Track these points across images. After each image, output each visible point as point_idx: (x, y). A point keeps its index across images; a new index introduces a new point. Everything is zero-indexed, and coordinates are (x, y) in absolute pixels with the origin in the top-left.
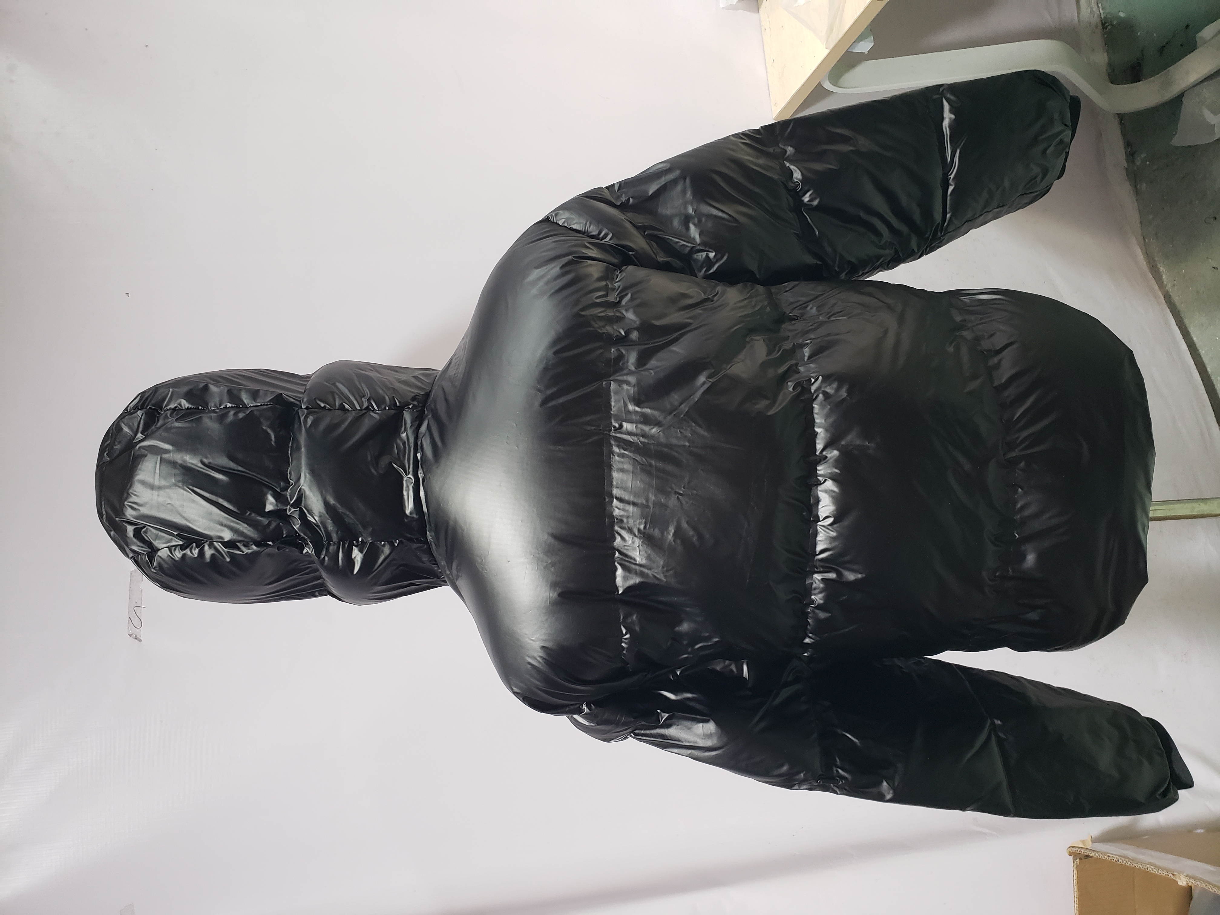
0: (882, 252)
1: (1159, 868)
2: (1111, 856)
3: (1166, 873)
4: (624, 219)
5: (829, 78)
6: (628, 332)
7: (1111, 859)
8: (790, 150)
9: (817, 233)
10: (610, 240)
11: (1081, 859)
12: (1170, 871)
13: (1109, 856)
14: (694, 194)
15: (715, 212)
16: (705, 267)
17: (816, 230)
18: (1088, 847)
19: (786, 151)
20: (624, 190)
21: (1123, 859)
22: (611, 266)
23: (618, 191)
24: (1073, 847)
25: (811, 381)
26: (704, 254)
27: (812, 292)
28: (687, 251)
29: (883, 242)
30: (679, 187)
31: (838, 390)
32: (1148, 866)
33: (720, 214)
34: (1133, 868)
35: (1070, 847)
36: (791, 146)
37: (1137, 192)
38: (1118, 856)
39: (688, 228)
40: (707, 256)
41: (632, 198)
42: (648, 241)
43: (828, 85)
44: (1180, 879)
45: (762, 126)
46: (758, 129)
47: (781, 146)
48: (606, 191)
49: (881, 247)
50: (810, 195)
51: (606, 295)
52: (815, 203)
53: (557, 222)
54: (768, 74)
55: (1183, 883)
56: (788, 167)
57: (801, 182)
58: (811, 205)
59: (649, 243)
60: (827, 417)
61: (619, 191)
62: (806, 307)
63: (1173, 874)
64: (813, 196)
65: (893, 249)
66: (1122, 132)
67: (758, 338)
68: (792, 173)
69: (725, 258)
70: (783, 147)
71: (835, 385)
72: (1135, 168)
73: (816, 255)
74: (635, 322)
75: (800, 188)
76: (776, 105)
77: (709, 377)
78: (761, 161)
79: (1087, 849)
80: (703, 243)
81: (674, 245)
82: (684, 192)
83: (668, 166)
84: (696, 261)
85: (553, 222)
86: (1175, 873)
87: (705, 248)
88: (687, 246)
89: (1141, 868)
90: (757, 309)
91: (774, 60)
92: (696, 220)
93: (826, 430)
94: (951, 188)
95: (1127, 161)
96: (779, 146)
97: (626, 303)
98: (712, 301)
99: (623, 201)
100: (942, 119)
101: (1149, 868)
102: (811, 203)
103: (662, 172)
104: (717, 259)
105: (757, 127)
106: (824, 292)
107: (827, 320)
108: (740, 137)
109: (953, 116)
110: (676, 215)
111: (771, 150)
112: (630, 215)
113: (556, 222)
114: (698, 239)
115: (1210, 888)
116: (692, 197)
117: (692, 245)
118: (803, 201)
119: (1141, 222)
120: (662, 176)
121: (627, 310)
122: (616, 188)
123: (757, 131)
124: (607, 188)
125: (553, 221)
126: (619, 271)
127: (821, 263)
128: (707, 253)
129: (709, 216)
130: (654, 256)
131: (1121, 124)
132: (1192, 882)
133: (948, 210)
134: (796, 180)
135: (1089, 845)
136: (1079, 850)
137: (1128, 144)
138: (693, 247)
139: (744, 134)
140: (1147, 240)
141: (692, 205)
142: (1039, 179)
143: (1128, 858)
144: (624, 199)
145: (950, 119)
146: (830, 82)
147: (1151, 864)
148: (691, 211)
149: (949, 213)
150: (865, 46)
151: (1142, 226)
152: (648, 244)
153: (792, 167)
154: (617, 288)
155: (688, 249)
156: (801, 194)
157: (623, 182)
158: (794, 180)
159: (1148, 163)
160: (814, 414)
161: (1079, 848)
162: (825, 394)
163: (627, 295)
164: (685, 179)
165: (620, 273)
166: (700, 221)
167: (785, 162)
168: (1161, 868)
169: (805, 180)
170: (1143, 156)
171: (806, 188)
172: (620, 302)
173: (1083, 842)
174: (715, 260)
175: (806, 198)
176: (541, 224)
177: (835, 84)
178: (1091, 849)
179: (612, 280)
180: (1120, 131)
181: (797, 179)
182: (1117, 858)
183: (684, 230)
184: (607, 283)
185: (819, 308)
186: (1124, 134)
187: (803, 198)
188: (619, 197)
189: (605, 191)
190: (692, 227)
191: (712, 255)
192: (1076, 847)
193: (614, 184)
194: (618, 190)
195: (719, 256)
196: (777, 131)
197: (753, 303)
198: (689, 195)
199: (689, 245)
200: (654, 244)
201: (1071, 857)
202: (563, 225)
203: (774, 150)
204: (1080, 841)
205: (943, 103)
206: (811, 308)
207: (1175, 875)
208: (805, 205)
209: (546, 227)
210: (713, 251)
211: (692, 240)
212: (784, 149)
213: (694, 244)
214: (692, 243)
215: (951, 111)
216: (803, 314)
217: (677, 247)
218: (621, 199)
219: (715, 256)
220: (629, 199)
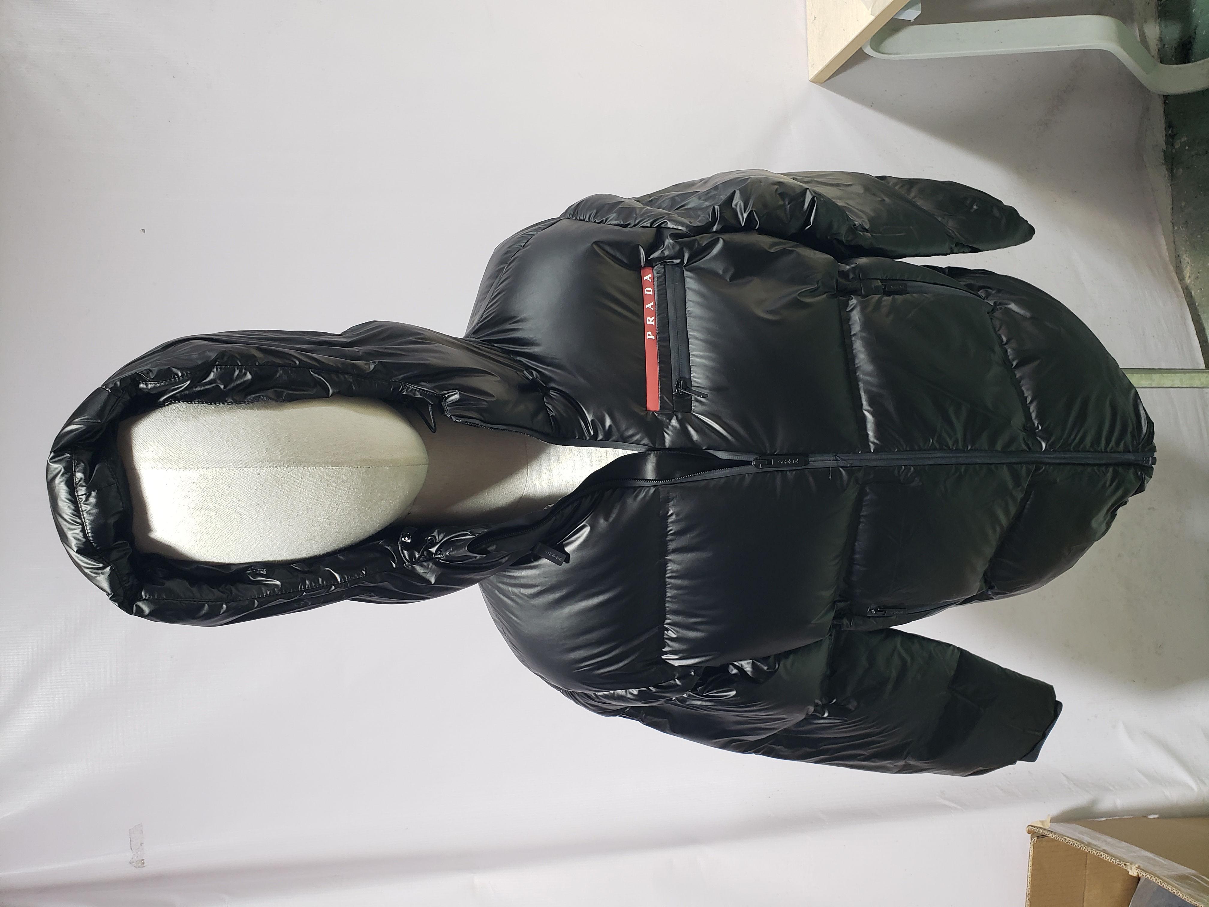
1: (1112, 856)
2: (1068, 839)
3: (1119, 863)
5: (870, 43)
7: (1067, 842)
11: (1038, 837)
12: (1123, 861)
13: (1066, 839)
18: (1047, 828)
21: (1079, 843)
24: (1032, 826)
32: (1102, 853)
34: (1087, 853)
35: (1029, 826)
37: (1172, 177)
38: (1074, 839)
43: (868, 50)
44: (1131, 869)
54: (808, 31)
55: (1133, 873)
63: (1125, 865)
66: (1164, 112)
72: (1174, 151)
76: (814, 66)
79: (1045, 829)
86: (1127, 864)
89: (1095, 854)
91: (815, 18)
95: (1167, 143)
101: (1103, 856)
115: (1159, 882)
119: (1172, 208)
131: (1165, 103)
132: (1142, 874)
135: (1048, 826)
136: (1038, 830)
137: (1169, 125)
140: (1176, 228)
143: (1083, 843)
146: (872, 48)
147: (1104, 851)
150: (912, 14)
151: (1173, 212)
159: (1187, 148)
161: (1038, 827)
168: (1114, 857)
170: (1183, 140)
173: (1042, 822)
177: (877, 49)
178: (1049, 829)
180: (1163, 110)
182: (1073, 842)
186: (1166, 113)
192: (1035, 827)
201: (1030, 835)
204: (1040, 821)
207: (1128, 865)
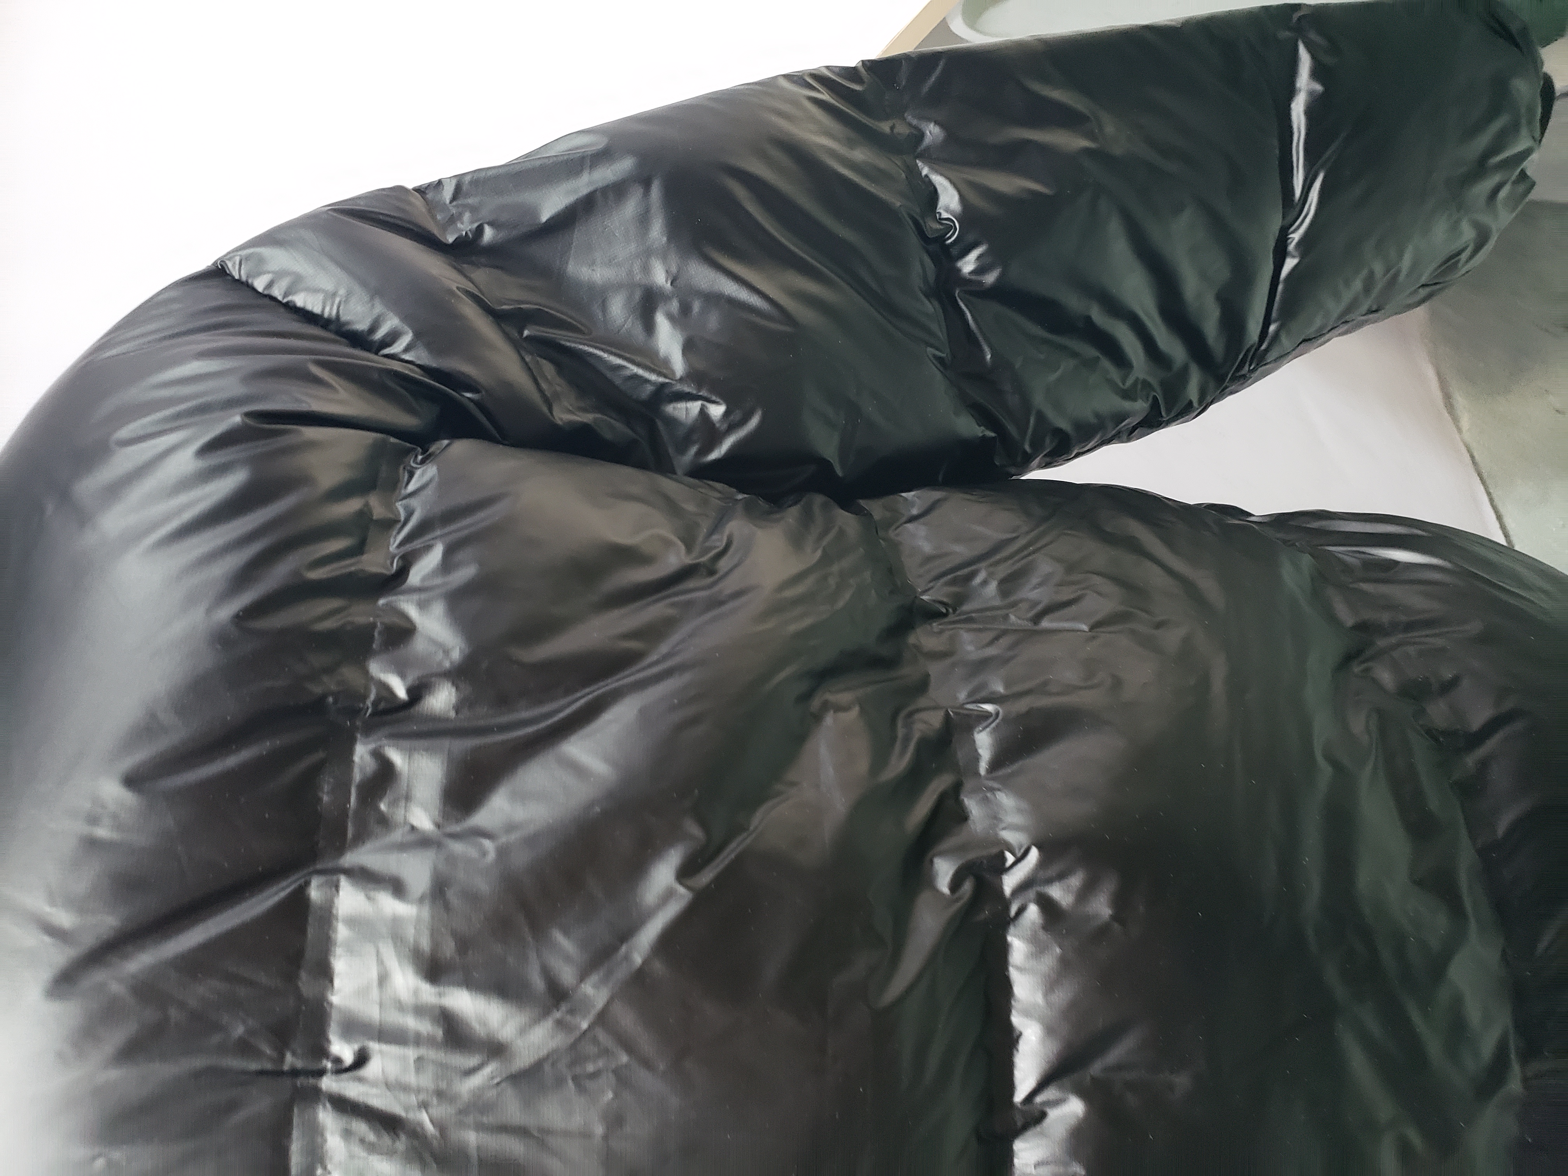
0: (1127, 405)
4: (455, 289)
6: (417, 693)
8: (933, 132)
9: (989, 357)
10: (407, 350)
14: (674, 230)
15: (730, 288)
16: (694, 443)
17: (987, 349)
19: (922, 135)
20: (470, 201)
22: (393, 440)
23: (451, 202)
25: (1004, 859)
26: (695, 407)
27: (979, 529)
28: (648, 392)
29: (1129, 382)
30: (630, 207)
31: (1084, 894)
33: (744, 295)
36: (936, 123)
39: (649, 327)
40: (703, 412)
41: (491, 224)
42: (528, 358)
45: (863, 61)
46: (854, 66)
47: (909, 118)
48: (417, 200)
49: (1127, 395)
50: (979, 258)
51: (358, 550)
52: (990, 278)
53: (250, 281)
56: (926, 176)
57: (958, 221)
58: (980, 283)
59: (531, 366)
60: (1050, 985)
61: (454, 203)
62: (972, 575)
64: (988, 260)
65: (1150, 399)
67: (844, 698)
68: (933, 195)
69: (754, 422)
70: (915, 122)
71: (1076, 881)
73: (984, 416)
74: (447, 652)
75: (953, 238)
77: (684, 873)
78: (860, 155)
80: (693, 376)
81: (609, 374)
82: (643, 220)
83: (600, 143)
84: (671, 422)
85: (239, 281)
87: (699, 390)
88: (647, 381)
90: (841, 604)
92: (674, 306)
93: (1049, 1030)
94: (1290, 264)
96: (904, 119)
97: (424, 579)
98: (712, 572)
99: (464, 233)
100: (1291, 92)
102: (979, 278)
103: (582, 159)
104: (732, 423)
105: (852, 61)
106: (1014, 531)
107: (1029, 625)
108: (806, 81)
109: (1318, 87)
110: (618, 287)
111: (885, 127)
112: (482, 276)
113: (247, 282)
114: (678, 365)
116: (665, 239)
117: (661, 380)
118: (959, 270)
120: (582, 170)
121: (422, 606)
122: (447, 193)
123: (850, 73)
124: (418, 190)
125: (237, 277)
126: (420, 457)
127: (993, 434)
128: (702, 405)
129: (713, 299)
130: (545, 409)
133: (1274, 314)
134: (945, 215)
138: (663, 385)
139: (820, 79)
141: (664, 258)
142: (1464, 256)
144: (465, 226)
145: (1311, 93)
148: (660, 277)
149: (1275, 321)
152: (529, 369)
153: (939, 180)
154: (402, 519)
155: (650, 388)
156: (954, 251)
157: (468, 179)
158: (940, 214)
160: (1011, 969)
162: (1047, 905)
163: (428, 548)
164: (647, 184)
165: (423, 462)
166: (685, 309)
167: (920, 164)
169: (968, 215)
171: (970, 238)
172: (403, 572)
174: (724, 427)
175: (968, 265)
176: (202, 283)
179: (393, 486)
181: (947, 210)
183: (638, 331)
184: (367, 505)
185: (1009, 583)
187: (960, 264)
188: (452, 220)
189: (413, 200)
190: (662, 321)
191: (717, 411)
193: (440, 183)
194: (454, 198)
195: (737, 416)
196: (903, 78)
197: (832, 582)
198: (657, 232)
199: (653, 377)
200: (548, 369)
202: (266, 292)
203: (892, 128)
205: (1298, 50)
206: (985, 583)
208: (964, 282)
209: (215, 295)
210: (721, 402)
211: (660, 365)
212: (916, 128)
213: (665, 376)
214: (660, 374)
215: (1316, 74)
216: (959, 600)
217: (618, 382)
218: (459, 225)
219: (726, 414)
220: (480, 231)
